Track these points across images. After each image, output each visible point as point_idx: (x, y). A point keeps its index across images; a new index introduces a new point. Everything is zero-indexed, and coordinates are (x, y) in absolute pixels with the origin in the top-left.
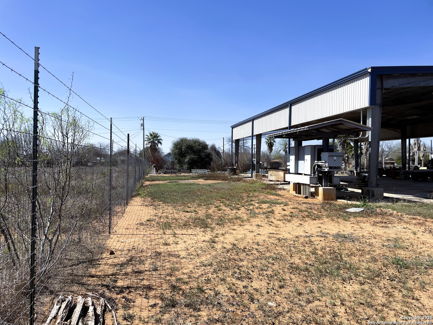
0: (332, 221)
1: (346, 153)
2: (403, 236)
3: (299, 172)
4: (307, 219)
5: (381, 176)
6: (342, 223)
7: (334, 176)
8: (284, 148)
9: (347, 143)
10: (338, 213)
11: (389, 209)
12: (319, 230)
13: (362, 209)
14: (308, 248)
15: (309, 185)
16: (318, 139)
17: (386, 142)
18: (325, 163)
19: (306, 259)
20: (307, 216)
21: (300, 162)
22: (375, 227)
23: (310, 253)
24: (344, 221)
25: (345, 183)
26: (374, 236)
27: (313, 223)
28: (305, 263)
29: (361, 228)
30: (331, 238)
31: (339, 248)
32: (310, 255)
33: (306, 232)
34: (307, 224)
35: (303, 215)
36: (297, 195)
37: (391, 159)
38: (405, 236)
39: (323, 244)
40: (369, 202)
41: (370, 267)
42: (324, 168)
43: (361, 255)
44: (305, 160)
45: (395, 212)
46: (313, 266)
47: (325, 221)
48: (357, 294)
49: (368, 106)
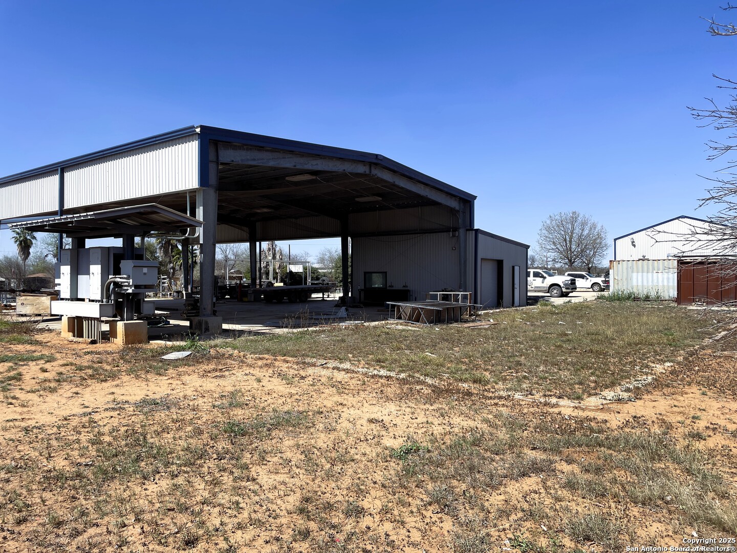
0: (137, 379)
1: (170, 262)
2: (244, 387)
3: (79, 297)
4: (89, 382)
5: (223, 298)
6: (153, 380)
7: (144, 301)
8: (55, 252)
9: (171, 245)
10: (148, 364)
11: (228, 349)
12: (111, 397)
13: (188, 353)
14: (86, 434)
15: (98, 320)
16: (116, 236)
17: (231, 246)
18: (128, 278)
19: (79, 457)
20: (90, 375)
21: (82, 278)
22: (205, 379)
23: (89, 444)
24: (157, 377)
25: (165, 313)
26: (201, 394)
27: (101, 387)
28: (77, 465)
29: (183, 384)
30: (131, 409)
31: (144, 424)
32: (88, 446)
33: (87, 405)
34: (88, 391)
35: (83, 375)
36: (75, 339)
37: (239, 272)
38: (245, 387)
39: (115, 422)
40: (199, 340)
41: (190, 446)
42: (125, 288)
43: (178, 429)
44: (91, 274)
45: (236, 351)
46: (91, 465)
47: (124, 381)
48: (165, 495)
49: (197, 187)
